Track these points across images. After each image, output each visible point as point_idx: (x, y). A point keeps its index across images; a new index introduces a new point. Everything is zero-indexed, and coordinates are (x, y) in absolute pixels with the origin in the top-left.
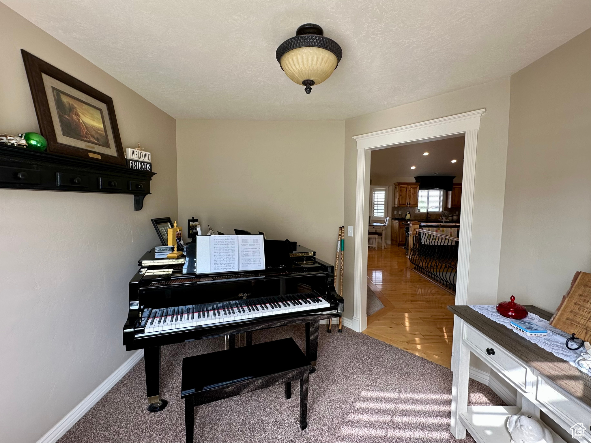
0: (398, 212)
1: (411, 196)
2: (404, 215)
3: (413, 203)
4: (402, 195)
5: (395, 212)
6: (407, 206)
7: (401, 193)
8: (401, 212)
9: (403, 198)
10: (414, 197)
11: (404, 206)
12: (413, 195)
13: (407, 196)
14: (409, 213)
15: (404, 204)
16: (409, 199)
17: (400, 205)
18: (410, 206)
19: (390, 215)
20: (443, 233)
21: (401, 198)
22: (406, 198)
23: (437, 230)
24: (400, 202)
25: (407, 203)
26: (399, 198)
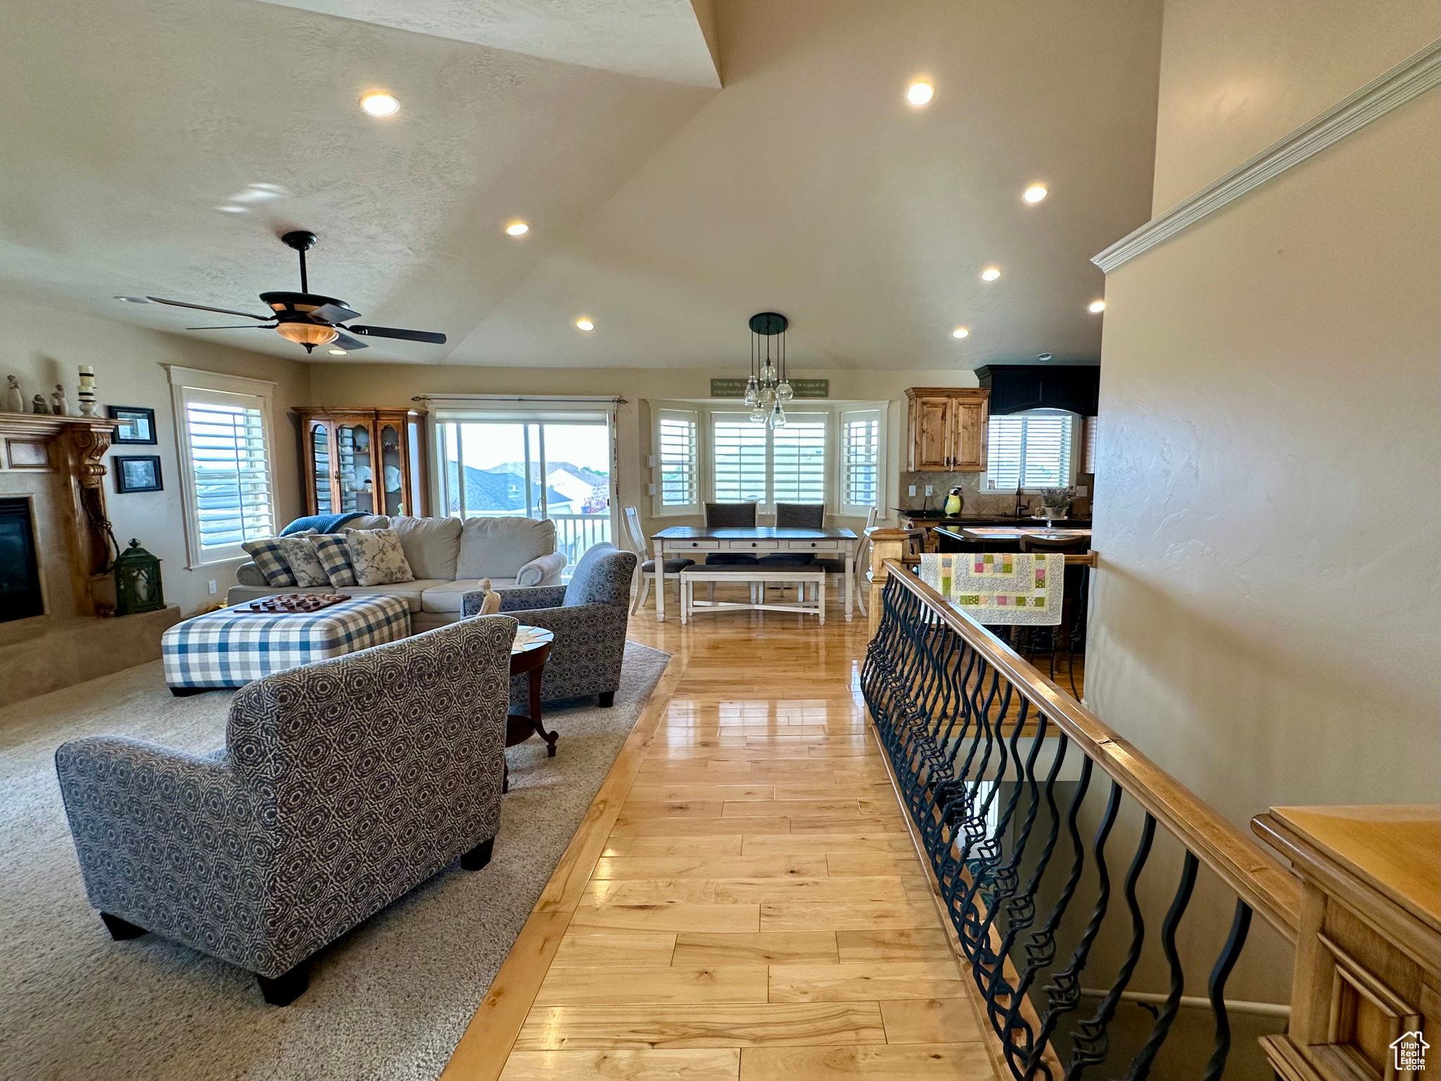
0: (920, 488)
1: (959, 434)
2: (942, 498)
3: (966, 459)
4: (929, 430)
5: (912, 490)
6: (947, 468)
7: (925, 425)
8: (931, 491)
9: (933, 440)
10: (969, 439)
11: (934, 468)
12: (965, 431)
13: (948, 434)
14: (955, 493)
15: (935, 464)
16: (955, 443)
17: (921, 464)
18: (957, 468)
19: (895, 502)
20: (1008, 576)
21: (927, 443)
22: (942, 443)
23: (980, 564)
24: (921, 454)
25: (948, 460)
26: (919, 443)
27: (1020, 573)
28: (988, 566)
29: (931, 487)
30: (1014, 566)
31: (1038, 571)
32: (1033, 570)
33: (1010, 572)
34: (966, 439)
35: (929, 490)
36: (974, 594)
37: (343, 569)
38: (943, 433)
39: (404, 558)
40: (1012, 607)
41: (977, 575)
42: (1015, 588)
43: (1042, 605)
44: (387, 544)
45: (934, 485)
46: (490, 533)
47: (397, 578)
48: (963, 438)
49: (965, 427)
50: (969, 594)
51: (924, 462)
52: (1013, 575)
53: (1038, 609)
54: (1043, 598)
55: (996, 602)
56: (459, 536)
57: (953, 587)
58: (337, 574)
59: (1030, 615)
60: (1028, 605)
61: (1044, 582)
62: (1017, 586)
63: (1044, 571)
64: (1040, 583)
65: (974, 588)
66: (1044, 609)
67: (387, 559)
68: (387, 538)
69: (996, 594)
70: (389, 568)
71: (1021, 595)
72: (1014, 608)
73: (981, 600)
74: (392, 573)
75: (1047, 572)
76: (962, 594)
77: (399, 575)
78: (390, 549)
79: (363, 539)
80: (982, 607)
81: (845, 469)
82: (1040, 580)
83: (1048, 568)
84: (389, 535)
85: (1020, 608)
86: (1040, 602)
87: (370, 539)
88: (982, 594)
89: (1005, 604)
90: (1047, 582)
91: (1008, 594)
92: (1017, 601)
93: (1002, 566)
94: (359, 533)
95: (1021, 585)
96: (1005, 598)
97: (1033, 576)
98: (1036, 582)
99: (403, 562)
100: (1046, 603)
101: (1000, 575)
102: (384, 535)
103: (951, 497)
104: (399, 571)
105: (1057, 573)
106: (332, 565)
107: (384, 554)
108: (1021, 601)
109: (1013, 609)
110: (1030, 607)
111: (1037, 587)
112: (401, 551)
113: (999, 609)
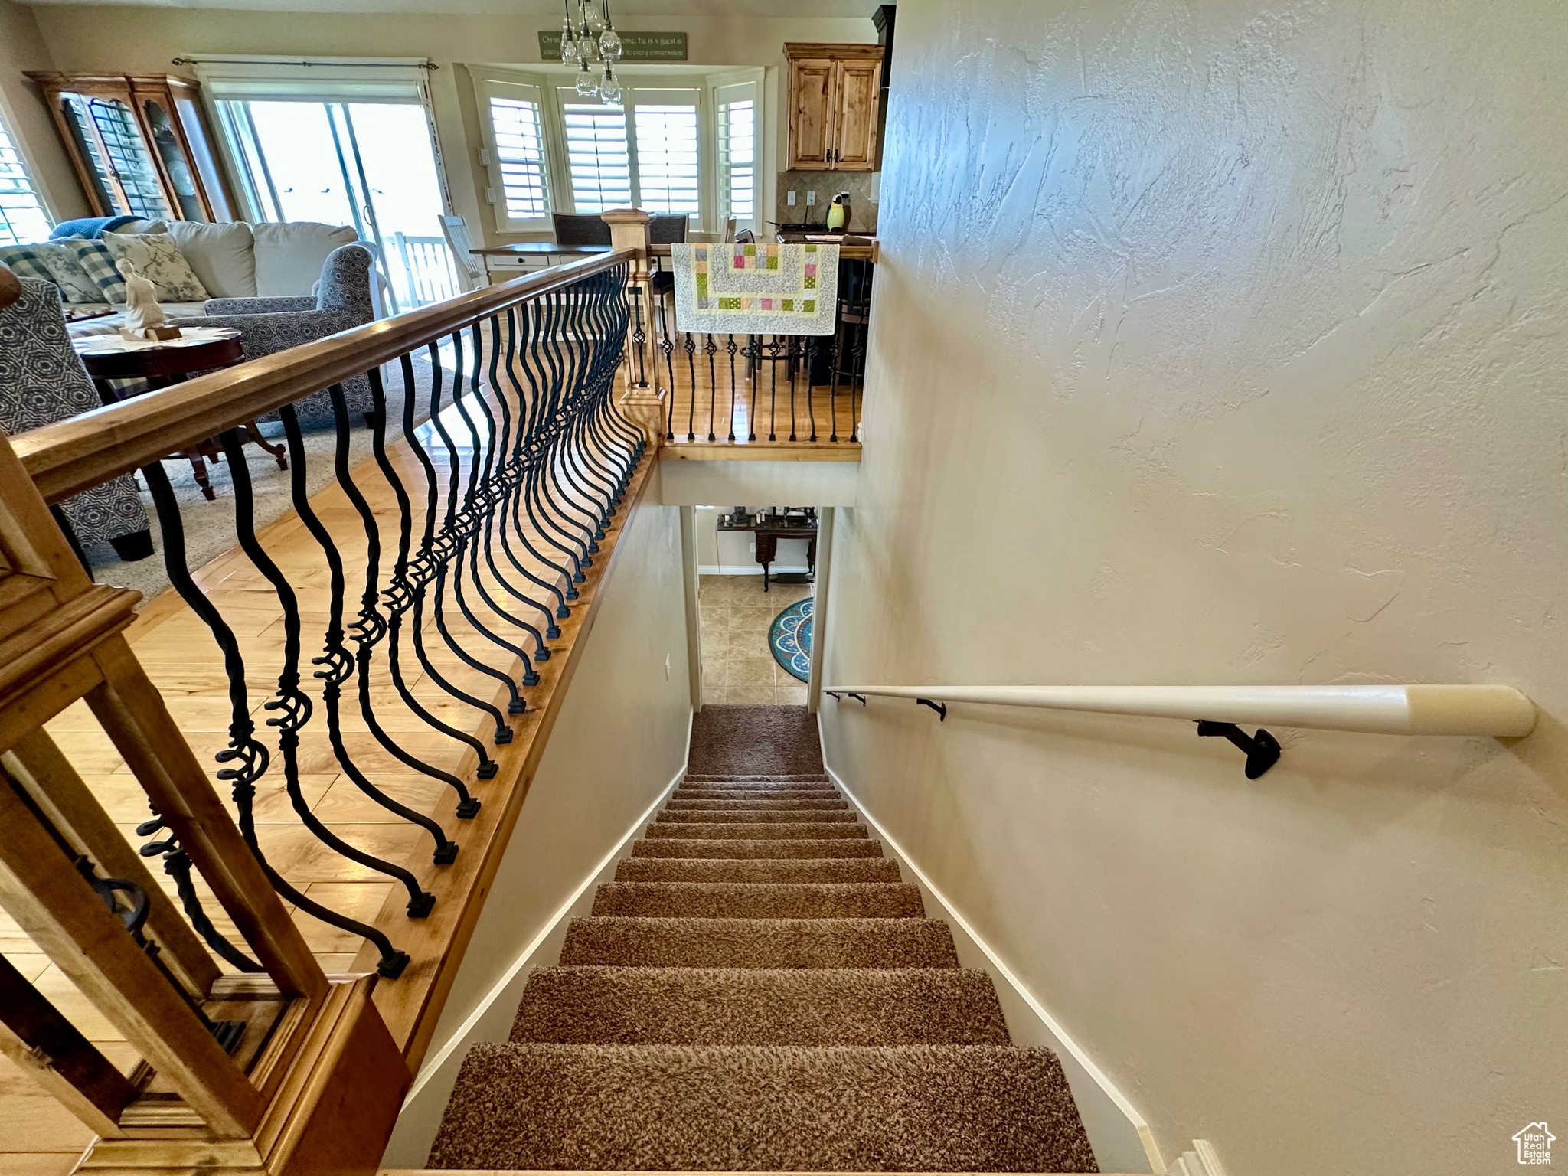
0: (801, 195)
2: (825, 208)
3: (851, 153)
4: (806, 110)
5: (792, 196)
6: (827, 166)
7: (802, 101)
8: (813, 198)
9: (811, 124)
10: (856, 123)
11: (814, 165)
12: (851, 110)
13: (829, 116)
14: (838, 201)
15: (814, 158)
16: (838, 129)
17: (797, 160)
18: (840, 165)
19: (772, 216)
20: (772, 272)
21: (804, 128)
22: (823, 128)
23: (740, 257)
24: (797, 145)
25: (828, 154)
26: (794, 128)
27: (786, 269)
28: (749, 260)
29: (814, 193)
30: (780, 259)
31: (807, 266)
32: (802, 265)
33: (776, 267)
34: (852, 123)
35: (811, 197)
36: (735, 296)
37: (114, 283)
38: (823, 115)
39: (190, 272)
40: (777, 312)
41: (737, 271)
42: (781, 289)
43: (812, 310)
44: (159, 253)
45: (817, 190)
46: (282, 243)
47: (185, 295)
48: (848, 121)
49: (851, 105)
50: (728, 295)
51: (799, 157)
52: (779, 271)
53: (807, 315)
54: (813, 301)
55: (760, 306)
56: (251, 247)
57: (710, 286)
58: (110, 286)
59: (798, 322)
60: (796, 310)
61: (814, 281)
62: (783, 285)
63: (814, 267)
64: (810, 282)
65: (734, 288)
66: (816, 315)
67: (165, 271)
68: (159, 245)
69: (759, 296)
70: (171, 283)
71: (788, 297)
72: (781, 313)
73: (744, 303)
74: (176, 289)
75: (818, 267)
76: (721, 295)
77: (187, 292)
78: (166, 259)
79: (125, 245)
80: (746, 312)
81: (722, 170)
82: (809, 278)
83: (820, 262)
84: (162, 242)
85: (787, 313)
86: (809, 306)
87: (134, 244)
88: (744, 296)
89: (770, 308)
90: (818, 282)
91: (772, 296)
92: (784, 305)
93: (765, 260)
94: (119, 239)
95: (788, 284)
96: (769, 300)
97: (802, 273)
98: (806, 281)
99: (189, 276)
100: (817, 307)
101: (763, 272)
102: (155, 242)
103: (834, 205)
104: (186, 287)
105: (830, 269)
106: (101, 277)
107: (159, 264)
108: (788, 305)
109: (780, 315)
110: (798, 312)
111: (806, 287)
112: (184, 262)
113: (764, 314)
